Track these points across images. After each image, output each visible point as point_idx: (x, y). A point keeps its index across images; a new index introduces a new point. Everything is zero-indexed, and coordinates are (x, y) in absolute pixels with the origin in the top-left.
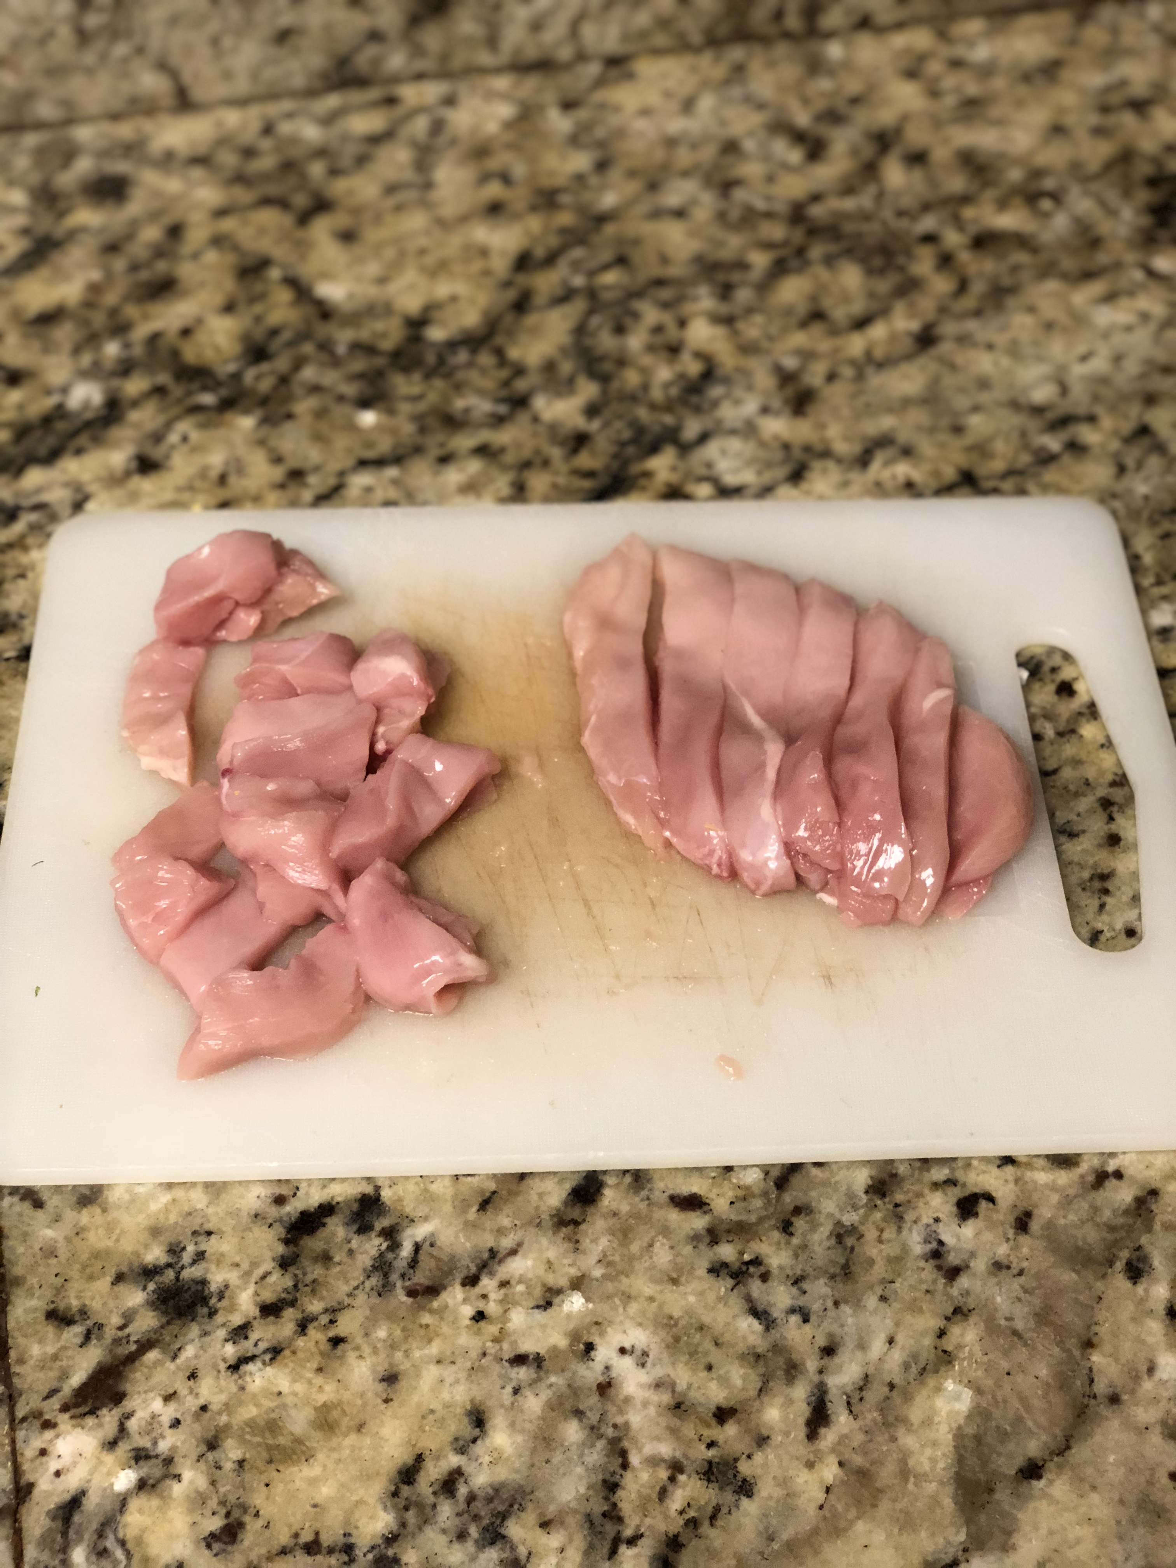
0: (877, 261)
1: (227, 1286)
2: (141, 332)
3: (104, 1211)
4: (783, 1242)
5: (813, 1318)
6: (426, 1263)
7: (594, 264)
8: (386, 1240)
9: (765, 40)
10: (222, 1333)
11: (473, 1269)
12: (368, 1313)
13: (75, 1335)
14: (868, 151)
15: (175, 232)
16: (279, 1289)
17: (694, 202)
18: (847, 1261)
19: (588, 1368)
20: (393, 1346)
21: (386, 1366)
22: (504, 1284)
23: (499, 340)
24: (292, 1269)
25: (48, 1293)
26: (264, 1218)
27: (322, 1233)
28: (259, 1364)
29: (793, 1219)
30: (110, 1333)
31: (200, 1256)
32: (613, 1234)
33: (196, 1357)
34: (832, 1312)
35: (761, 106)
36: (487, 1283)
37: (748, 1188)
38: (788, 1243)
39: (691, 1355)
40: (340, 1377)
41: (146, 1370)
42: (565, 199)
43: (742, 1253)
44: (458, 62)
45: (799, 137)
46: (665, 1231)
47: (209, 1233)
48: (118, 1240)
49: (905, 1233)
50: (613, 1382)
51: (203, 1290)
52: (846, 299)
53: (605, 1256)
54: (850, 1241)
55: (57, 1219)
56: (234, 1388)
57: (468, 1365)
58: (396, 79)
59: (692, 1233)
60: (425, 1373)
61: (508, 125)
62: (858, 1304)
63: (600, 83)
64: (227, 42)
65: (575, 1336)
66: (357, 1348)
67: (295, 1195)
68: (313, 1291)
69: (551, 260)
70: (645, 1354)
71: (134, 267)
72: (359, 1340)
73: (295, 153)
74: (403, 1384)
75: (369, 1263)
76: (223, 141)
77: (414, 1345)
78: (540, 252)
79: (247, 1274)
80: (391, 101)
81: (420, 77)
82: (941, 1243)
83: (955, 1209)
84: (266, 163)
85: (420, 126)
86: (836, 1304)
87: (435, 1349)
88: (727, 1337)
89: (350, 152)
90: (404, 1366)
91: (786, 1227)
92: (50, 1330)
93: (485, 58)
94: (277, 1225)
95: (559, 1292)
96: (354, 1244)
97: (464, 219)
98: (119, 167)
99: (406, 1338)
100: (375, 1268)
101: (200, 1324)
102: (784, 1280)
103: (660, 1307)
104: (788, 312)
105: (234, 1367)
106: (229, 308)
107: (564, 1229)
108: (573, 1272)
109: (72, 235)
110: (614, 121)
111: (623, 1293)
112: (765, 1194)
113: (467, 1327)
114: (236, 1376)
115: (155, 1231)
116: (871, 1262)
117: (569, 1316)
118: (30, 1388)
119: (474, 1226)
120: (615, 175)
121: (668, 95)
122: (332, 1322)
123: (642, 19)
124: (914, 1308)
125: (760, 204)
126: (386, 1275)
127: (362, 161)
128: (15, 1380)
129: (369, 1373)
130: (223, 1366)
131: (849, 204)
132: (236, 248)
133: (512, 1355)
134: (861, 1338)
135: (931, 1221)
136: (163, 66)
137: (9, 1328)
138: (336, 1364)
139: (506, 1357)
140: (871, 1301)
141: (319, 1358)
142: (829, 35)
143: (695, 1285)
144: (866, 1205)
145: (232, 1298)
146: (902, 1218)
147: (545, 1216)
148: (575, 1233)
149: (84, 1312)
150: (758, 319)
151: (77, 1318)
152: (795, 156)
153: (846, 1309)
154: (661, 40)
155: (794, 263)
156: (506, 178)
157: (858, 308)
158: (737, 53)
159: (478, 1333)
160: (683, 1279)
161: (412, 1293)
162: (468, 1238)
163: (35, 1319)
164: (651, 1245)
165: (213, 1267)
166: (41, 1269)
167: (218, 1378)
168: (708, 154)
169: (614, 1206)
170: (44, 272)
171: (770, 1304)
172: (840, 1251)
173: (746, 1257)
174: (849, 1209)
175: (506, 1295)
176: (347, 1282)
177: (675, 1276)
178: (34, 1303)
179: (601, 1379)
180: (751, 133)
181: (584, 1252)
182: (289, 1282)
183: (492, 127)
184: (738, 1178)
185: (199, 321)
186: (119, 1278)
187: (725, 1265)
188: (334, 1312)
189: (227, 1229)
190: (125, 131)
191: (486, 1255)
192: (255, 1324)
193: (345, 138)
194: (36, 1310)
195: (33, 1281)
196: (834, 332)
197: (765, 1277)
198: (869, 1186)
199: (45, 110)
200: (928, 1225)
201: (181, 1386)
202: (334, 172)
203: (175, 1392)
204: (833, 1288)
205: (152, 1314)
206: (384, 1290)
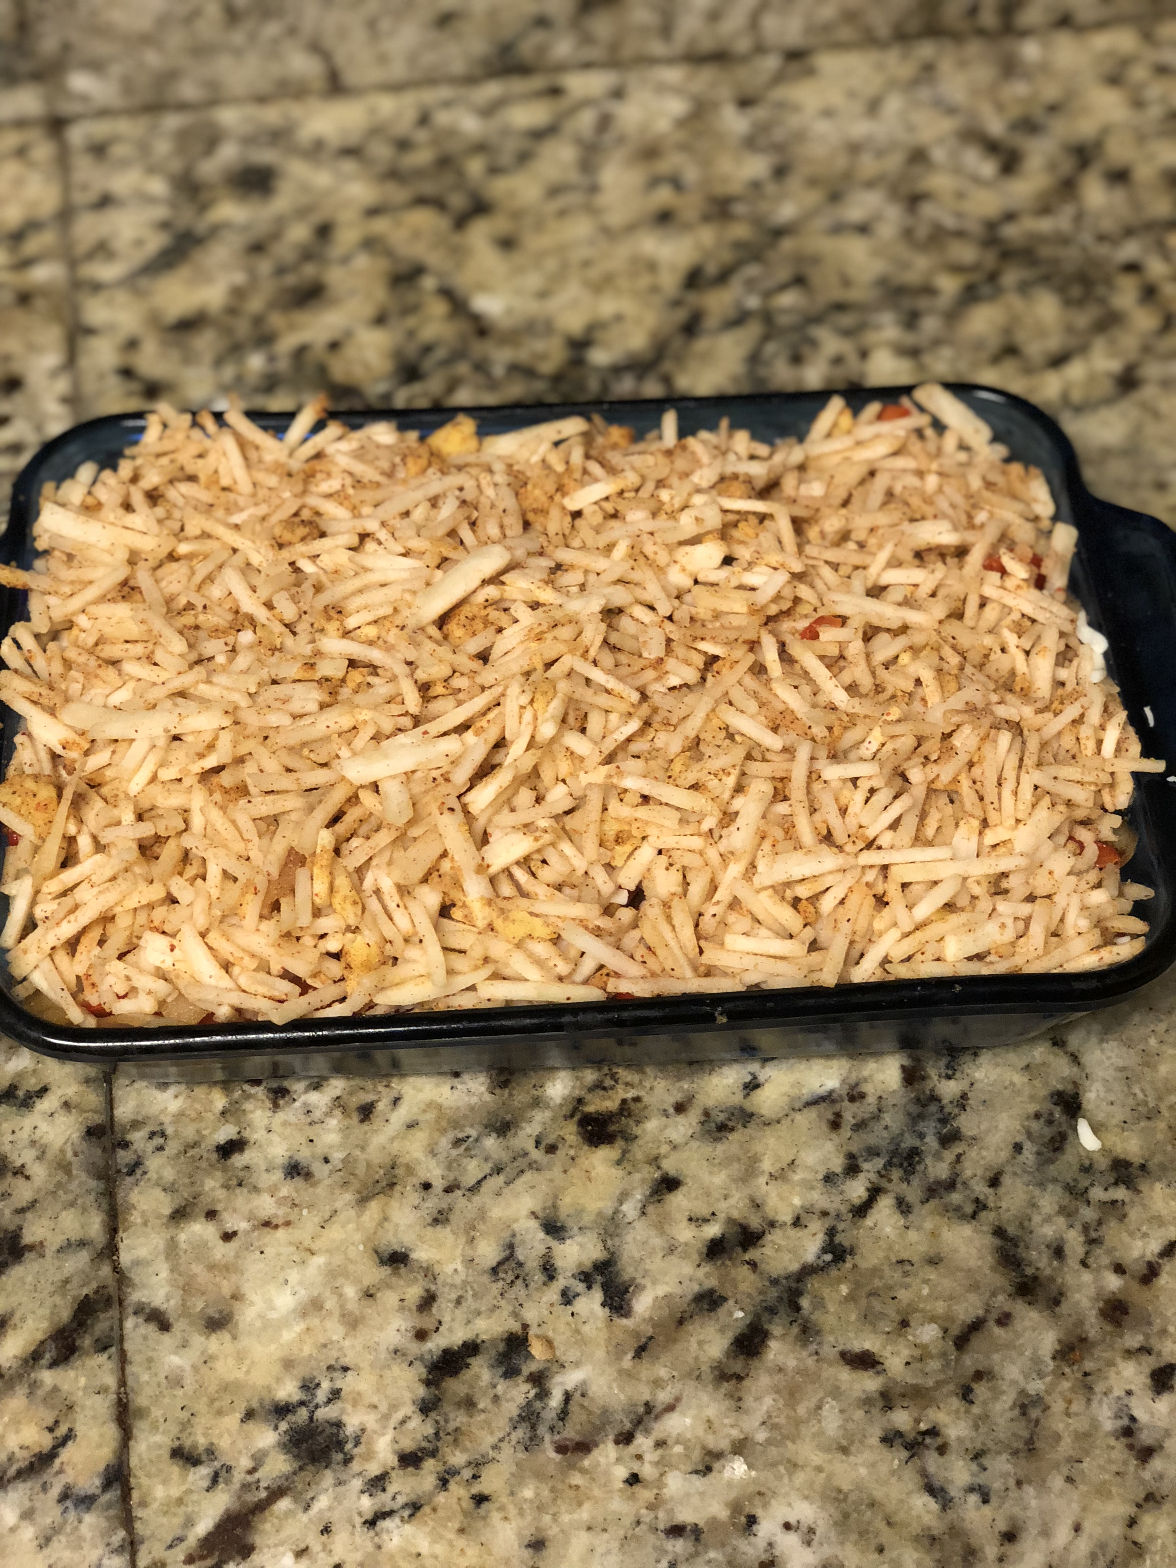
0: (1076, 291)
1: (363, 1430)
2: (287, 344)
3: (234, 1338)
4: (962, 1410)
5: (994, 1499)
6: (577, 1415)
7: (769, 283)
8: (534, 1387)
9: (956, 37)
10: (357, 1484)
11: (628, 1426)
12: (514, 1469)
13: (202, 1478)
14: (1067, 166)
15: (324, 231)
16: (419, 1437)
17: (878, 217)
18: (1032, 1435)
19: (750, 1544)
20: (541, 1508)
21: (533, 1531)
22: (660, 1444)
23: (667, 366)
24: (433, 1414)
25: (174, 1430)
26: (404, 1355)
27: (466, 1375)
28: (397, 1520)
29: (975, 1386)
30: (239, 1477)
31: (335, 1395)
32: (778, 1392)
33: (330, 1508)
34: (1014, 1493)
35: (951, 111)
36: (643, 1443)
37: (924, 1347)
38: (967, 1411)
39: (861, 1534)
40: (483, 1539)
41: (275, 1521)
42: (740, 209)
43: (917, 1421)
44: (628, 51)
45: (992, 147)
46: (836, 1392)
47: (345, 1369)
48: (248, 1372)
49: (1095, 1404)
50: (777, 1560)
51: (338, 1434)
52: (1041, 332)
53: (770, 1417)
54: (1034, 1413)
55: (185, 1345)
56: (370, 1547)
57: (622, 1533)
58: (562, 68)
59: (864, 1396)
60: (574, 1541)
61: (681, 123)
62: (1042, 1485)
63: (779, 78)
64: (385, 24)
65: (736, 1507)
66: (502, 1508)
67: (437, 1329)
68: (455, 1440)
69: (723, 277)
70: (811, 1531)
71: (281, 271)
72: (504, 1499)
73: (453, 147)
74: (550, 1552)
75: (515, 1412)
76: (376, 131)
77: (563, 1508)
78: (712, 269)
79: (386, 1417)
80: (555, 92)
81: (587, 66)
82: (1133, 1419)
83: (1149, 1381)
84: (422, 157)
85: (586, 120)
86: (1019, 1483)
87: (585, 1514)
88: (900, 1517)
89: (510, 148)
90: (553, 1531)
91: (966, 1394)
92: (175, 1470)
93: (658, 48)
94: (417, 1364)
95: (718, 1456)
96: (500, 1389)
97: (631, 228)
98: (265, 156)
99: (555, 1500)
100: (522, 1418)
101: (334, 1471)
102: (963, 1453)
103: (829, 1478)
104: (978, 345)
105: (371, 1523)
106: (380, 320)
107: (726, 1384)
108: (735, 1433)
109: (215, 230)
110: (794, 122)
111: (789, 1461)
112: (944, 1355)
113: (620, 1490)
114: (372, 1533)
115: (288, 1364)
116: (1057, 1437)
117: (730, 1484)
118: (153, 1535)
119: (629, 1375)
120: (794, 182)
121: (851, 94)
122: (475, 1477)
123: (827, 12)
124: (1102, 1492)
125: (949, 222)
126: (533, 1427)
127: (524, 158)
128: (138, 1525)
129: (514, 1537)
130: (358, 1521)
131: (1045, 225)
132: (389, 253)
133: (668, 1526)
134: (1045, 1524)
135: (1122, 1393)
136: (316, 48)
137: (132, 1464)
138: (480, 1524)
139: (662, 1527)
140: (1057, 1482)
141: (460, 1517)
142: (1024, 34)
143: (867, 1456)
144: (1053, 1372)
145: (368, 1443)
146: (1091, 1388)
147: (705, 1368)
148: (737, 1389)
149: (211, 1452)
150: (946, 352)
151: (204, 1458)
152: (988, 168)
153: (1029, 1490)
154: (846, 33)
155: (985, 290)
156: (676, 183)
157: (1054, 343)
158: (926, 50)
159: (632, 1497)
160: (853, 1449)
161: (561, 1449)
162: (622, 1389)
163: (159, 1457)
164: (819, 1407)
165: (349, 1408)
166: (166, 1400)
167: (353, 1534)
168: (894, 163)
169: (781, 1360)
170: (184, 272)
171: (947, 1480)
172: (1024, 1423)
173: (923, 1427)
174: (1034, 1376)
175: (662, 1457)
176: (492, 1433)
177: (844, 1443)
178: (158, 1438)
179: (764, 1557)
180: (940, 141)
181: (747, 1412)
182: (430, 1430)
183: (663, 125)
184: (914, 1336)
185: (349, 334)
186: (249, 1415)
187: (899, 1434)
188: (478, 1465)
189: (365, 1365)
190: (272, 115)
191: (641, 1410)
192: (393, 1474)
193: (506, 132)
194: (160, 1447)
195: (157, 1413)
196: (1029, 370)
197: (942, 1450)
198: (1057, 1351)
199: (188, 90)
200: (1119, 1398)
201: (315, 1542)
202: (494, 170)
203: (307, 1548)
204: (1015, 1465)
205: (283, 1457)
206: (531, 1444)
